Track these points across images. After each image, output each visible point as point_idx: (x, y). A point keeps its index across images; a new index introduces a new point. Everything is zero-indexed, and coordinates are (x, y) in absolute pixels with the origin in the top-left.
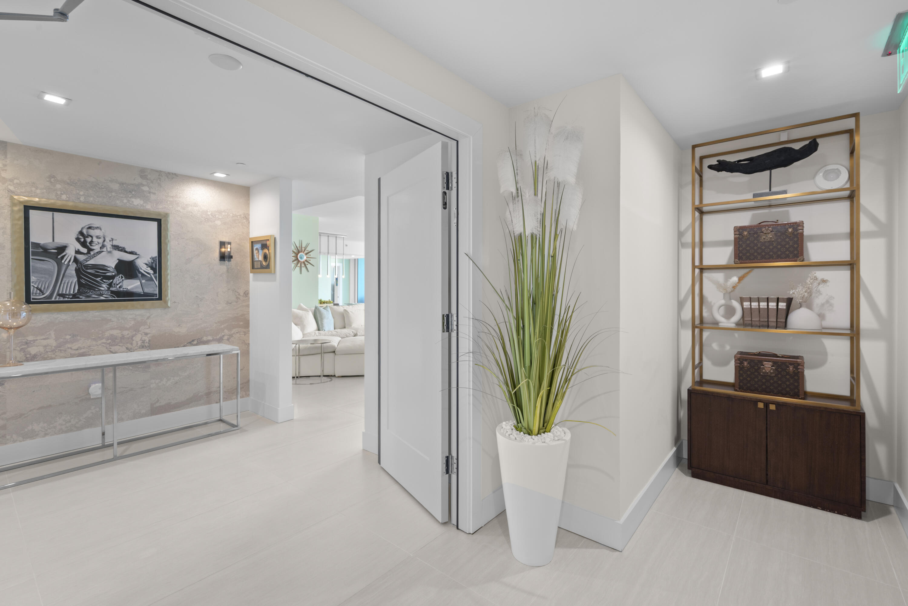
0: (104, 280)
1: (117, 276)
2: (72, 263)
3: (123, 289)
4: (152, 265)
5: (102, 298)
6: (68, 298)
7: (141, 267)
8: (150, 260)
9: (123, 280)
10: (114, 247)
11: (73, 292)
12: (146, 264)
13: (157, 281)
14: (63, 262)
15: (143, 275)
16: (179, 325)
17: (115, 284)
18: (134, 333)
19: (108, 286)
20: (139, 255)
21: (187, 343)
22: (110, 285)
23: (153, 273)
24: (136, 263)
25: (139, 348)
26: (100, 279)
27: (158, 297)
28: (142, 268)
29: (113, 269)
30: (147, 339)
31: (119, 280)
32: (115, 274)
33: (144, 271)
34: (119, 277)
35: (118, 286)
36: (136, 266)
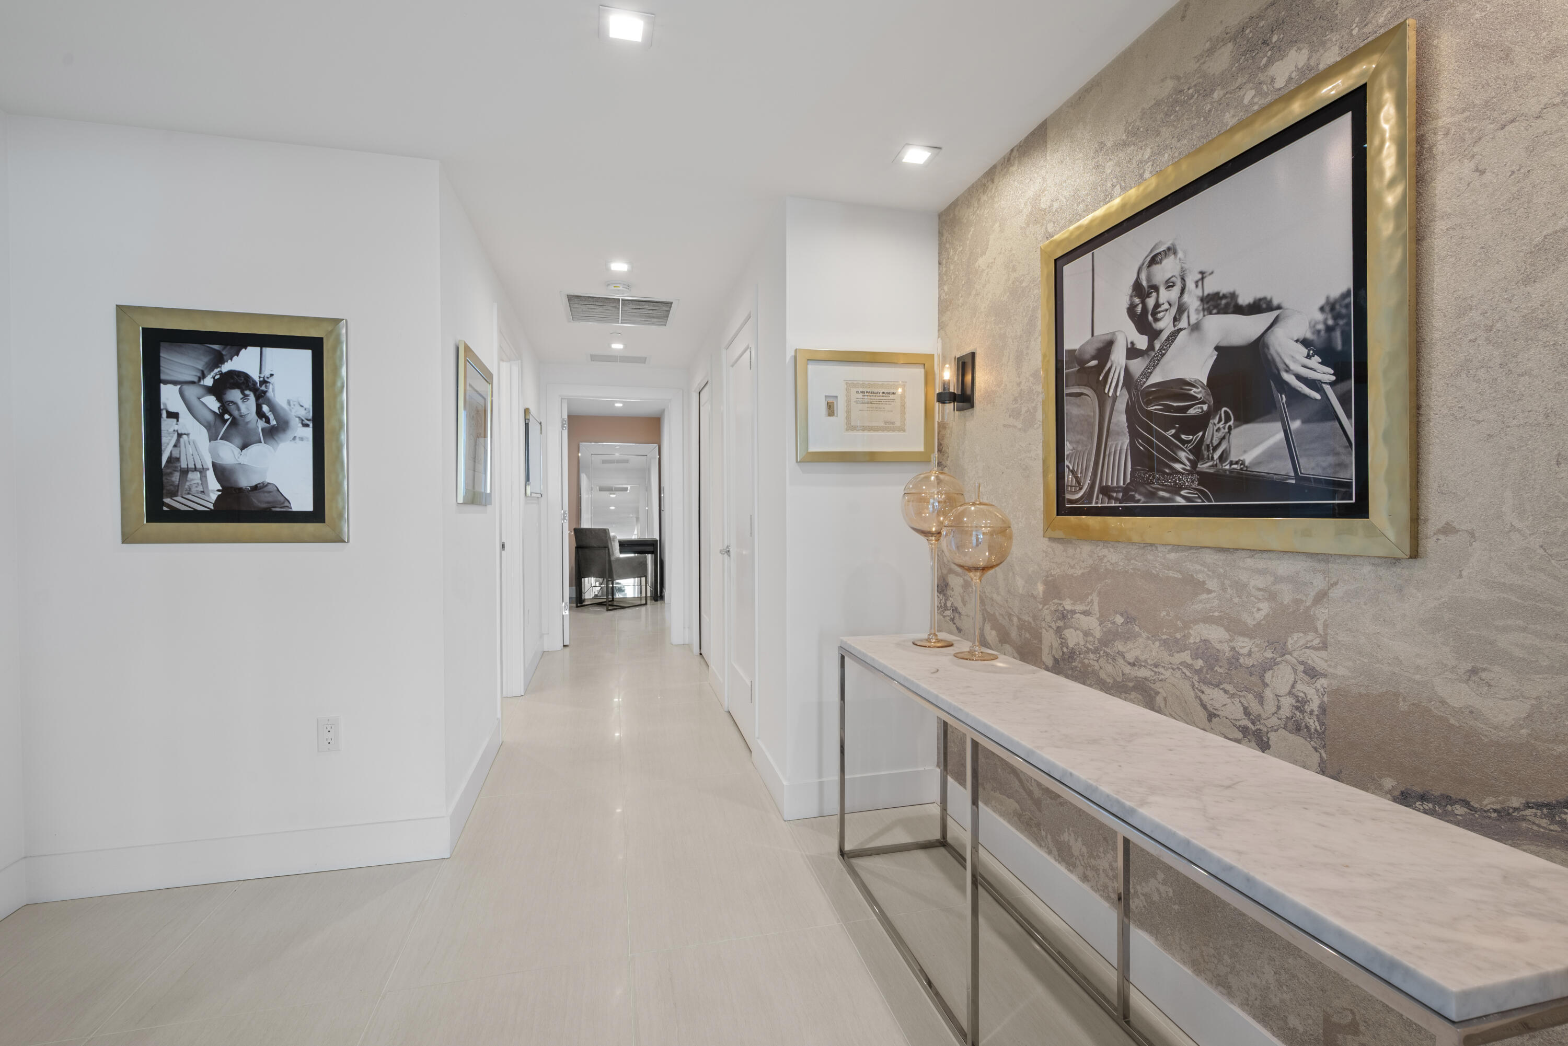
0: (1183, 437)
1: (1214, 418)
2: (1121, 390)
3: (1231, 463)
4: (1329, 341)
5: (1180, 501)
6: (1116, 499)
7: (1288, 361)
8: (1319, 317)
9: (1230, 428)
10: (1208, 303)
11: (1124, 484)
12: (1305, 342)
13: (1349, 417)
14: (1106, 391)
15: (1294, 395)
16: (1474, 671)
17: (1208, 446)
18: (1269, 654)
19: (1191, 457)
20: (1279, 307)
21: (1528, 806)
22: (1197, 452)
23: (1333, 378)
24: (1268, 348)
25: (1285, 728)
26: (1173, 431)
27: (1353, 501)
28: (1293, 366)
29: (1203, 391)
30: (1313, 694)
31: (1218, 430)
32: (1209, 406)
33: (1299, 377)
34: (1220, 420)
35: (1216, 456)
36: (1268, 360)
